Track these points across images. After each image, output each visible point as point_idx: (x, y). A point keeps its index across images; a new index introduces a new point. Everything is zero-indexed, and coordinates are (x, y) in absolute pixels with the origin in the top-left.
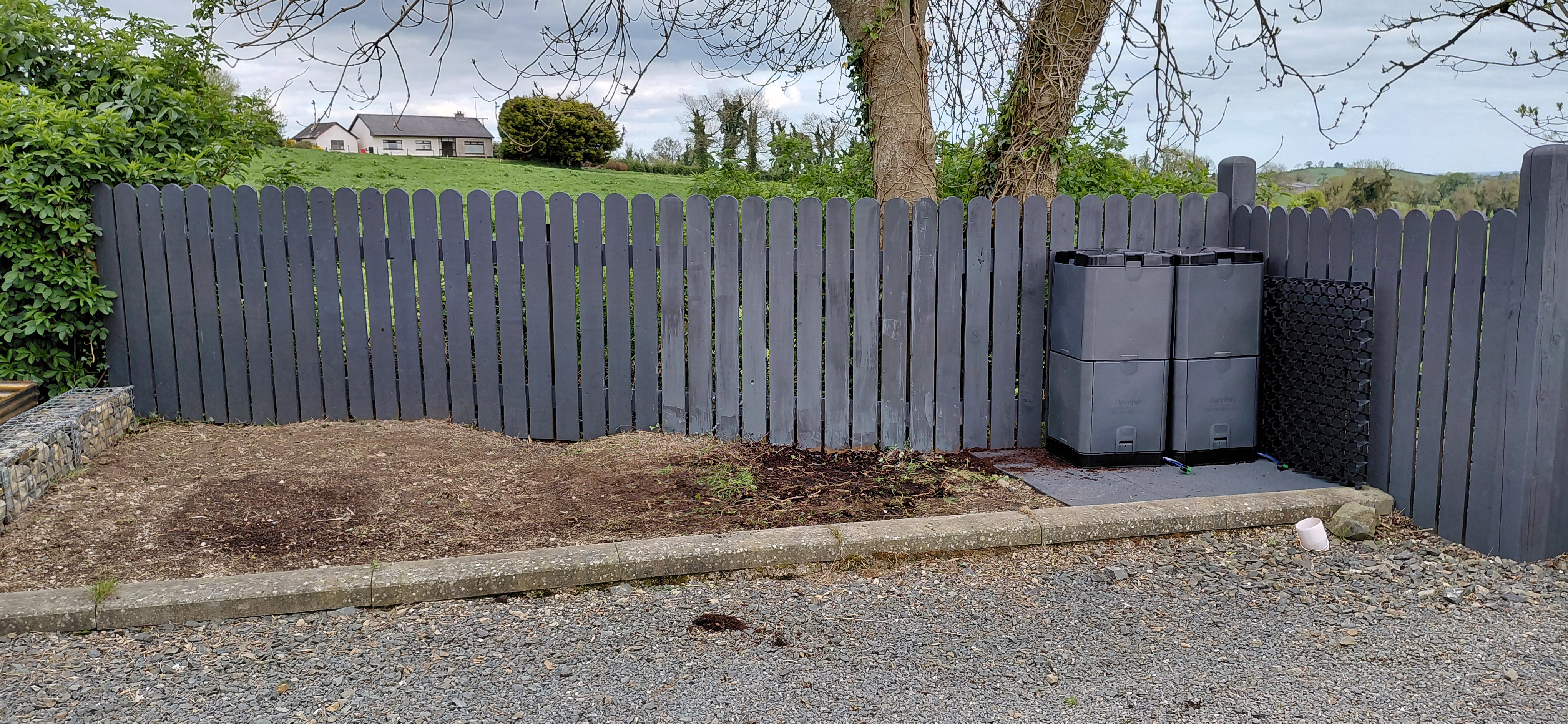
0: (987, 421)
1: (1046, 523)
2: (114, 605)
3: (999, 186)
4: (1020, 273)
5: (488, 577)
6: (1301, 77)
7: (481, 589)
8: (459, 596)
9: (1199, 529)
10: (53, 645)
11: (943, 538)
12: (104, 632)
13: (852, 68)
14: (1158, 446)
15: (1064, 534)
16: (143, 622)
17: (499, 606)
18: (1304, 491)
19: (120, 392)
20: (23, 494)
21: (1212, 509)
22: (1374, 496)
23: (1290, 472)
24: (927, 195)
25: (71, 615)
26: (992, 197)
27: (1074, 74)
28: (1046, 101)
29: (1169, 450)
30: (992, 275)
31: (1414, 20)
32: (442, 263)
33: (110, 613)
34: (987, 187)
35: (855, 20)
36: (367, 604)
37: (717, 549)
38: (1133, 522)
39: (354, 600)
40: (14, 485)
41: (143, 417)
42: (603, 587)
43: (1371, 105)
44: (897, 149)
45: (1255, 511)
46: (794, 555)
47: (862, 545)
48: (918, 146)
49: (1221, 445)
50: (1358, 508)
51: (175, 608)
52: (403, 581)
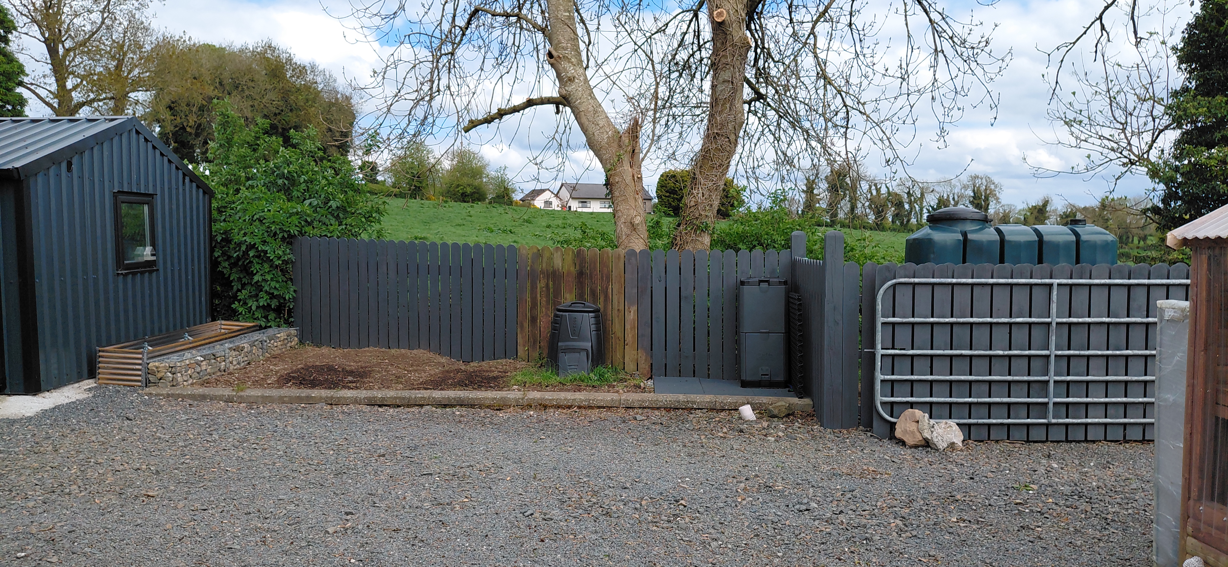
1: (623, 398)
2: (243, 394)
4: (680, 288)
5: (377, 398)
7: (374, 402)
8: (365, 404)
9: (700, 407)
10: (220, 404)
15: (630, 403)
16: (252, 401)
17: (379, 408)
19: (293, 331)
21: (707, 399)
22: (803, 401)
25: (228, 395)
30: (666, 288)
33: (241, 396)
35: (605, 160)
36: (330, 403)
39: (326, 401)
41: (301, 342)
42: (421, 406)
44: (624, 225)
46: (504, 401)
47: (535, 400)
48: (632, 224)
49: (765, 378)
50: (781, 403)
51: (263, 397)
52: (345, 395)
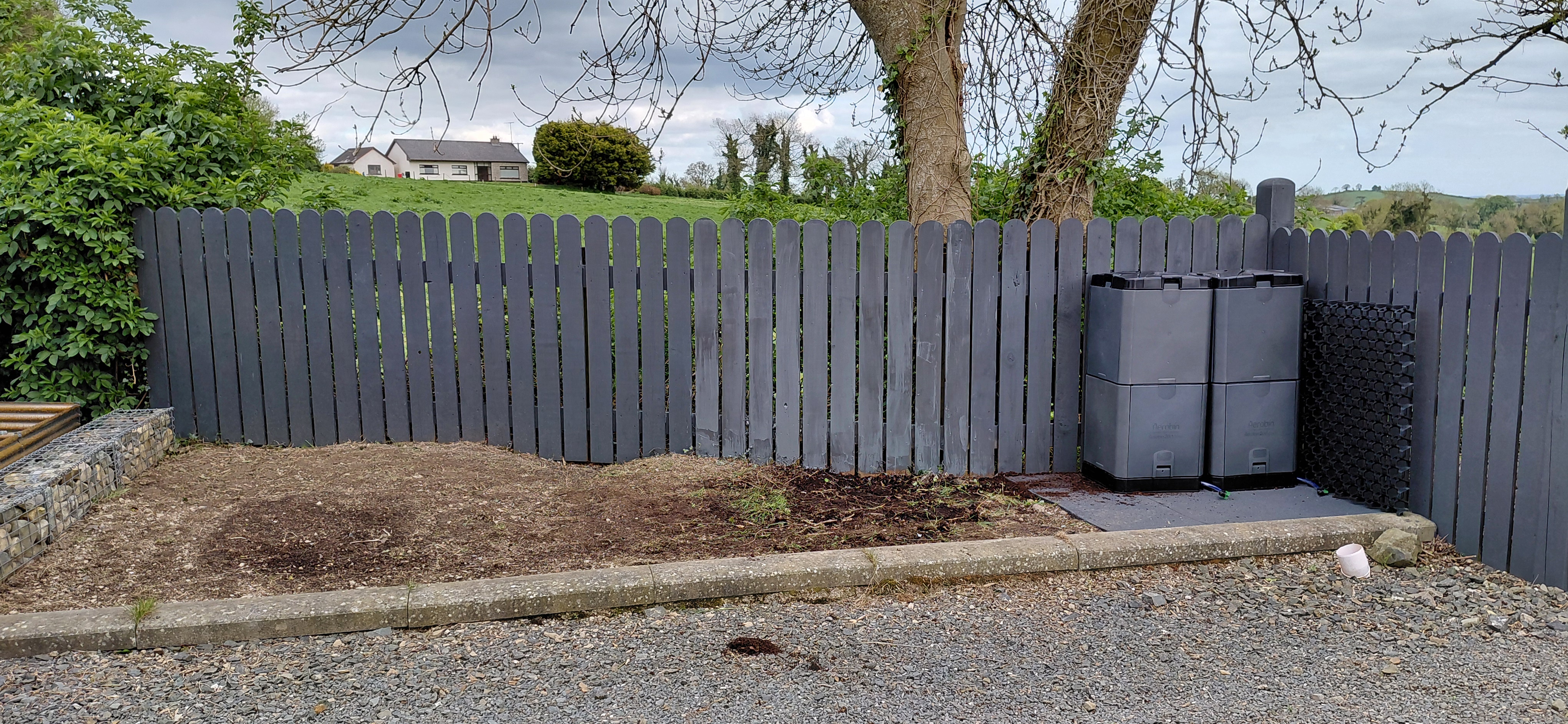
0: (1022, 445)
1: (1083, 548)
2: (153, 624)
3: (1035, 209)
4: (1056, 297)
5: (524, 599)
6: (1339, 99)
7: (516, 611)
8: (495, 618)
9: (1238, 554)
10: (95, 663)
11: (978, 562)
12: (144, 651)
13: (887, 90)
14: (1196, 472)
15: (1101, 560)
16: (182, 642)
17: (535, 628)
18: (1344, 517)
19: (161, 414)
20: (65, 514)
21: (1251, 534)
22: (1415, 522)
23: (1330, 497)
24: (961, 217)
25: (112, 634)
26: (1027, 220)
27: (1110, 96)
28: (1082, 123)
29: (1207, 475)
30: (1027, 298)
31: (1454, 41)
32: (478, 286)
33: (151, 633)
34: (1022, 209)
35: (890, 43)
36: (404, 625)
37: (751, 572)
38: (1172, 548)
39: (391, 621)
40: (56, 505)
41: (183, 438)
42: (637, 609)
43: (1410, 127)
44: (932, 171)
45: (1295, 537)
46: (828, 579)
47: (896, 569)
48: (953, 168)
49: (1260, 470)
50: (1401, 535)
51: (214, 628)
52: (440, 602)
